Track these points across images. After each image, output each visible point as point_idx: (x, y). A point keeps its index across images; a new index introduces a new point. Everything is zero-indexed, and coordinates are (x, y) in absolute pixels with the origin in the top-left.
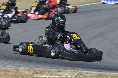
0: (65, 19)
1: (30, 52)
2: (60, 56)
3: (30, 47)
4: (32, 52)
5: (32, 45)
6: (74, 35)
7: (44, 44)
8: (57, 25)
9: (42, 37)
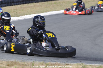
0: (44, 20)
1: (12, 50)
2: (33, 53)
3: (12, 46)
4: (14, 51)
5: (14, 44)
6: (49, 34)
7: (26, 43)
8: (37, 26)
9: (25, 37)
